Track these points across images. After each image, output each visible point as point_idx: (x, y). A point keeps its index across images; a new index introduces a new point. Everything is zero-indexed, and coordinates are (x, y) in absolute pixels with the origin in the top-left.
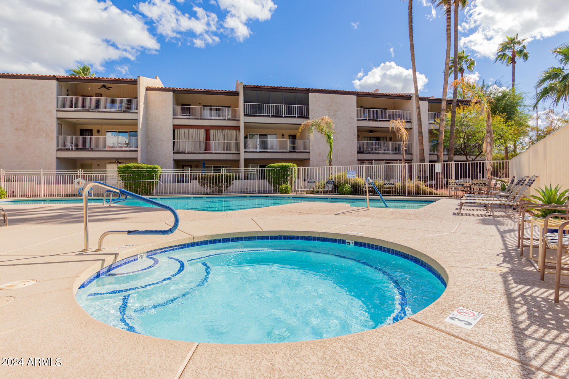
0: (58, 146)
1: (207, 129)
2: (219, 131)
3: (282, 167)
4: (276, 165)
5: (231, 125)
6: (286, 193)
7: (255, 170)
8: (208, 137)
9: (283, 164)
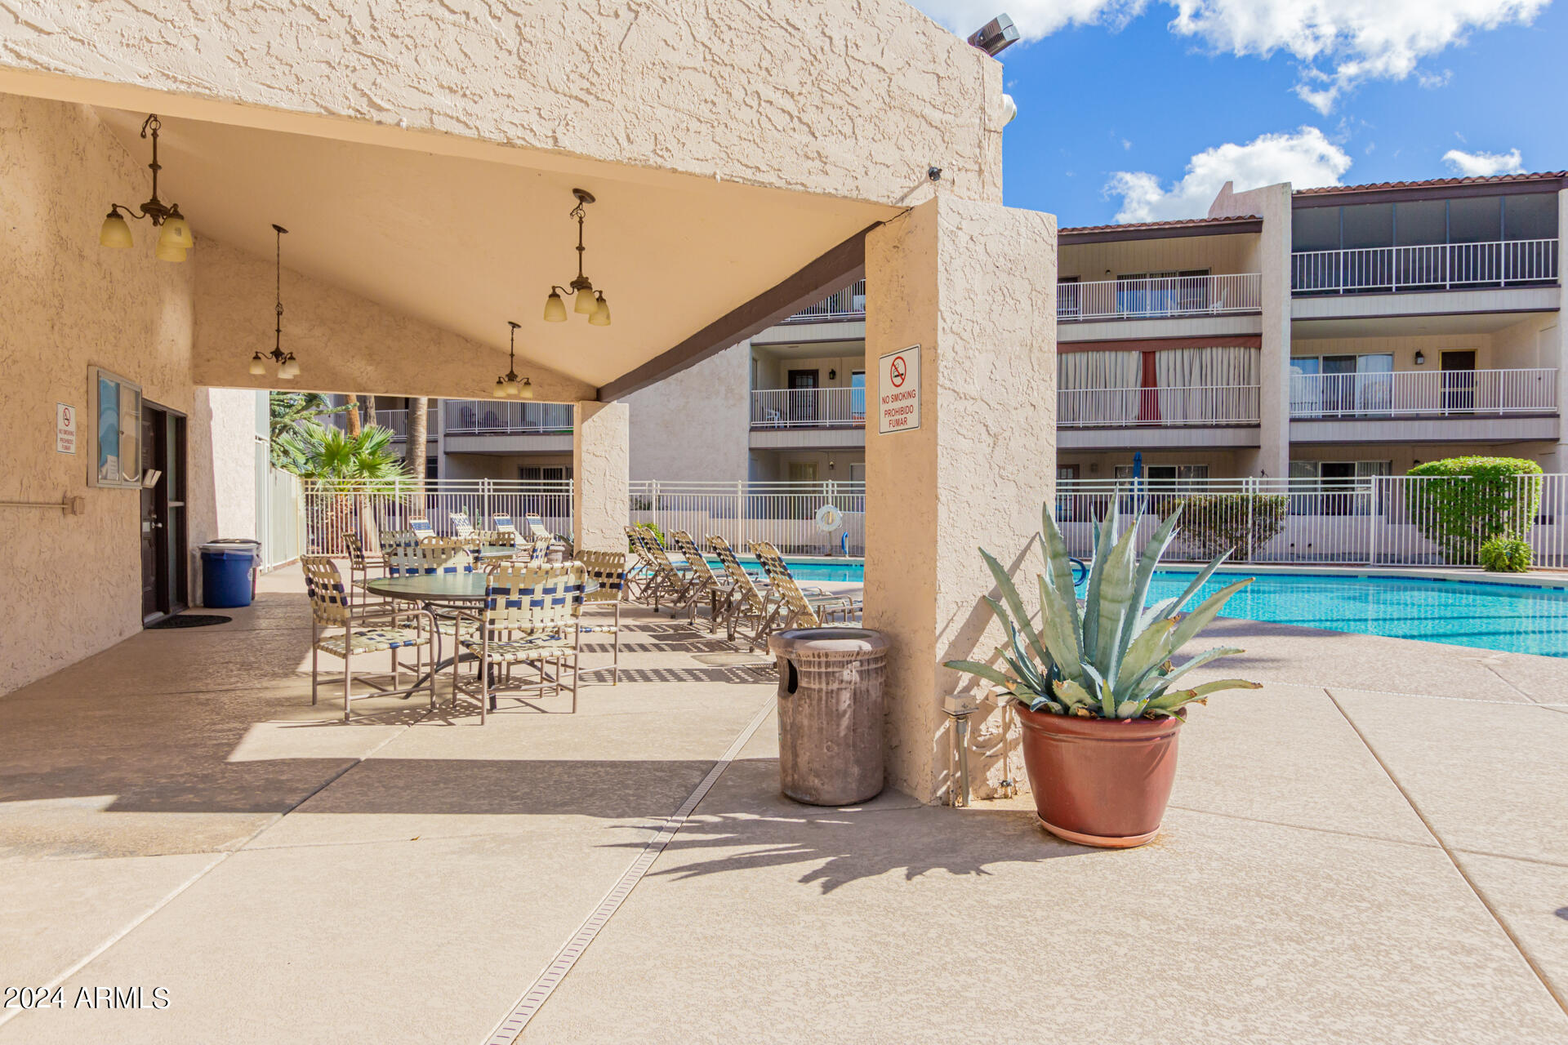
0: (753, 418)
1: (1149, 350)
2: (1186, 353)
3: (1480, 474)
4: (1450, 463)
5: (1231, 332)
6: (1510, 569)
7: (1369, 482)
8: (1149, 377)
9: (1489, 462)
